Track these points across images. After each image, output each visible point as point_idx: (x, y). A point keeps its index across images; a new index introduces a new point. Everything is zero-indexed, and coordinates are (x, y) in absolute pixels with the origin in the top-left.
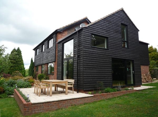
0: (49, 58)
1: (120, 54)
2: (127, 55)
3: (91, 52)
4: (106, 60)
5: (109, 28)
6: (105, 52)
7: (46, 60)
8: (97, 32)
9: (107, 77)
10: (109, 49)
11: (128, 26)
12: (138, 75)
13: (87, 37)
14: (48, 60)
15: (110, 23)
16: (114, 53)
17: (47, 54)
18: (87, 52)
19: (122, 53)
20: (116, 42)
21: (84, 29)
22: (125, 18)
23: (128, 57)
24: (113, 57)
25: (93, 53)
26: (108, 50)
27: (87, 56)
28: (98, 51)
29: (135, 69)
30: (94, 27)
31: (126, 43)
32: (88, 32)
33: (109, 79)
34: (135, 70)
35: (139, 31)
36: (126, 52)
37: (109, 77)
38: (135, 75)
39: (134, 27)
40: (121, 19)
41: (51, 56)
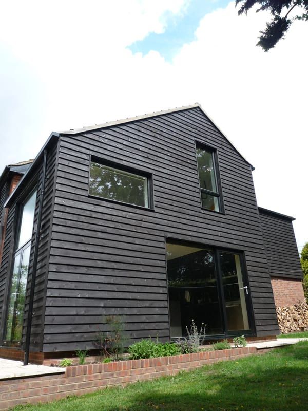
1: (195, 229)
2: (219, 234)
3: (88, 213)
4: (144, 242)
5: (154, 148)
6: (139, 217)
8: (113, 154)
9: (147, 304)
10: (156, 209)
11: (218, 152)
12: (262, 300)
13: (71, 164)
15: (158, 136)
16: (175, 225)
18: (68, 210)
19: (203, 225)
20: (179, 189)
21: (62, 138)
22: (206, 129)
23: (224, 240)
24: (169, 235)
25: (94, 215)
26: (153, 211)
27: (69, 223)
28: (115, 212)
29: (250, 279)
30: (101, 140)
31: (215, 198)
32: (78, 149)
33: (157, 311)
34: (251, 284)
35: (253, 169)
36: (215, 223)
37: (157, 304)
38: (254, 300)
39: (236, 157)
40: (194, 131)
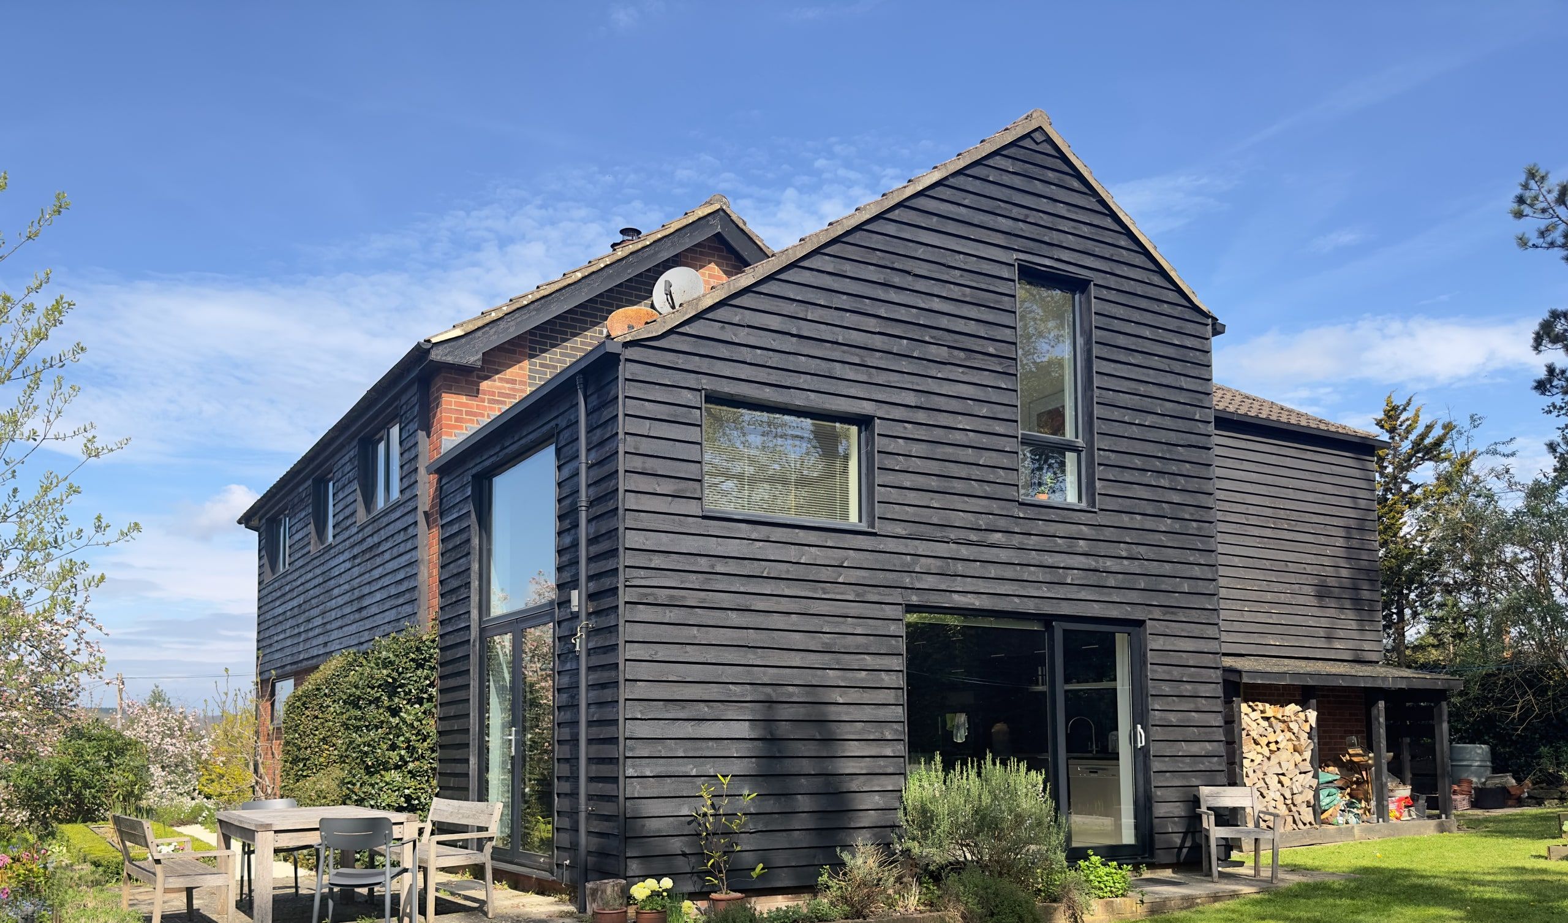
0: (374, 610)
7: (353, 628)
10: (883, 527)
11: (1095, 291)
14: (368, 624)
17: (356, 571)
21: (629, 354)
24: (916, 599)
25: (720, 568)
26: (873, 534)
28: (771, 551)
29: (1155, 704)
32: (670, 378)
34: (1157, 717)
36: (1059, 544)
38: (1156, 764)
41: (393, 591)
